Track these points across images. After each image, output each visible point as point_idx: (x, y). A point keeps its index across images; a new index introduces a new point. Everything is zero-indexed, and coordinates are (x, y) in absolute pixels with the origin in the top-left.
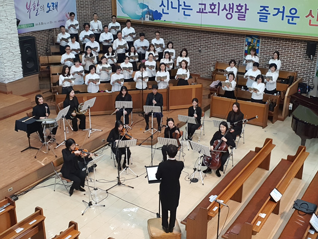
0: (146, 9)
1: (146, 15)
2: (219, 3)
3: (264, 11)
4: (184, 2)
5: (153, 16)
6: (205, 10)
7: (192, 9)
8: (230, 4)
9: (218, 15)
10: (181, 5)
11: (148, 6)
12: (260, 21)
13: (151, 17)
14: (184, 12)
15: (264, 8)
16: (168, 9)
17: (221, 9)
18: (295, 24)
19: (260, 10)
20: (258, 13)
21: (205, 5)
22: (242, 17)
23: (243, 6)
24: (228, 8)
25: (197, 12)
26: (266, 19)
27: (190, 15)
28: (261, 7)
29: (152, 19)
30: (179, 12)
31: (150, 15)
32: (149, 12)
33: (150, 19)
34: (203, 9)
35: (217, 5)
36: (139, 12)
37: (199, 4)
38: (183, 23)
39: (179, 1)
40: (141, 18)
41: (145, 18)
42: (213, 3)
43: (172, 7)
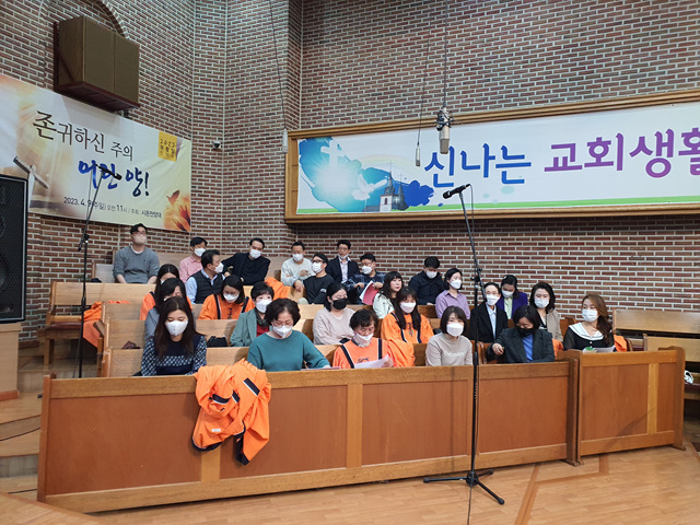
0: (383, 183)
1: (383, 199)
2: (620, 137)
4: (504, 149)
5: (403, 198)
6: (573, 159)
7: (529, 164)
8: (659, 135)
9: (620, 167)
10: (493, 158)
11: (390, 174)
13: (397, 199)
14: (504, 174)
16: (451, 173)
17: (628, 150)
21: (572, 147)
24: (651, 144)
25: (547, 169)
27: (522, 181)
29: (403, 206)
30: (486, 175)
31: (394, 195)
32: (394, 188)
33: (395, 206)
34: (565, 159)
35: (615, 142)
36: (363, 192)
37: (554, 147)
38: (499, 205)
39: (486, 147)
40: (368, 208)
41: (379, 205)
42: (599, 139)
43: (465, 167)
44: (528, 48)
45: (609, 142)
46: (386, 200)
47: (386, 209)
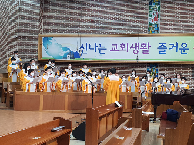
0: (68, 51)
1: (68, 56)
2: (127, 43)
3: (162, 47)
4: (100, 44)
5: (73, 56)
6: (117, 49)
7: (106, 49)
8: (136, 44)
9: (127, 51)
10: (97, 47)
11: (70, 49)
12: (160, 53)
13: (72, 56)
14: (100, 51)
15: (163, 44)
16: (87, 50)
17: (129, 47)
18: (187, 54)
19: (160, 46)
20: (158, 48)
21: (117, 45)
22: (146, 52)
23: (146, 44)
24: (134, 46)
25: (110, 51)
26: (165, 52)
27: (104, 53)
28: (160, 44)
29: (73, 58)
30: (95, 51)
31: (71, 55)
32: (71, 53)
33: (71, 58)
34: (115, 48)
35: (126, 45)
36: (62, 53)
37: (112, 45)
38: (98, 59)
39: (95, 44)
40: (63, 58)
41: (67, 57)
42: (123, 44)
43: (90, 49)
44: (107, 17)
45: (125, 45)
46: (69, 56)
47: (69, 59)
